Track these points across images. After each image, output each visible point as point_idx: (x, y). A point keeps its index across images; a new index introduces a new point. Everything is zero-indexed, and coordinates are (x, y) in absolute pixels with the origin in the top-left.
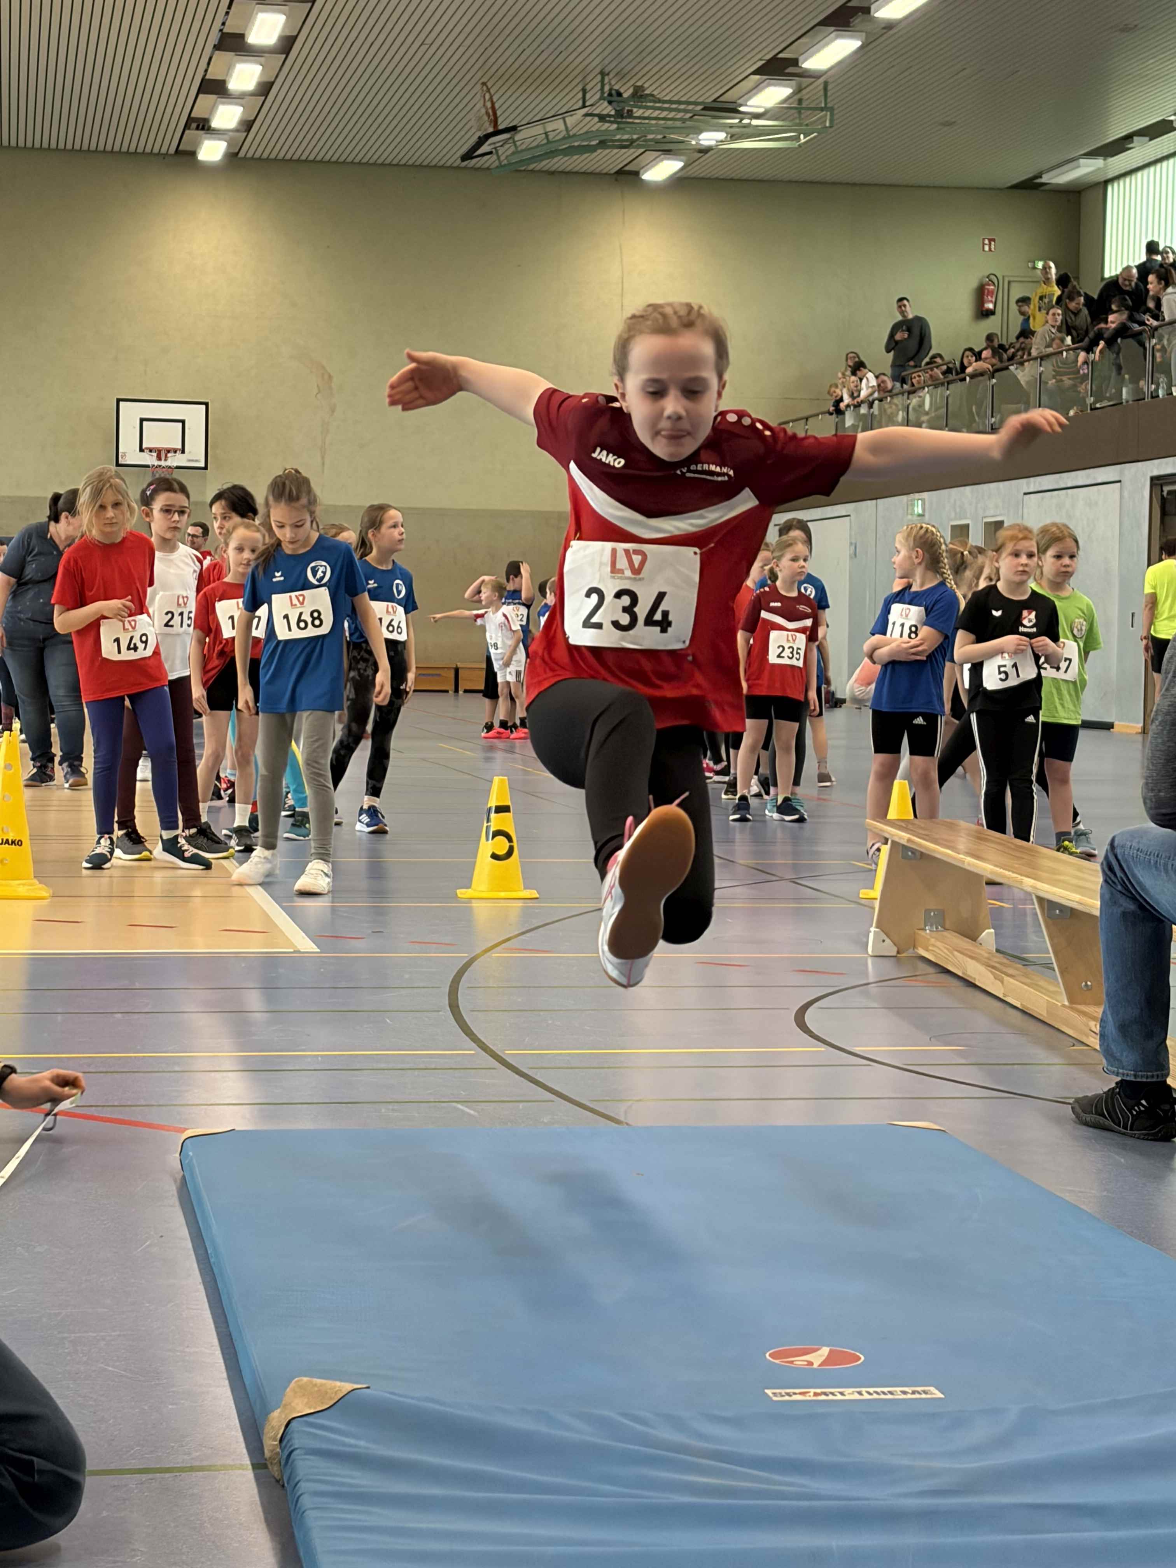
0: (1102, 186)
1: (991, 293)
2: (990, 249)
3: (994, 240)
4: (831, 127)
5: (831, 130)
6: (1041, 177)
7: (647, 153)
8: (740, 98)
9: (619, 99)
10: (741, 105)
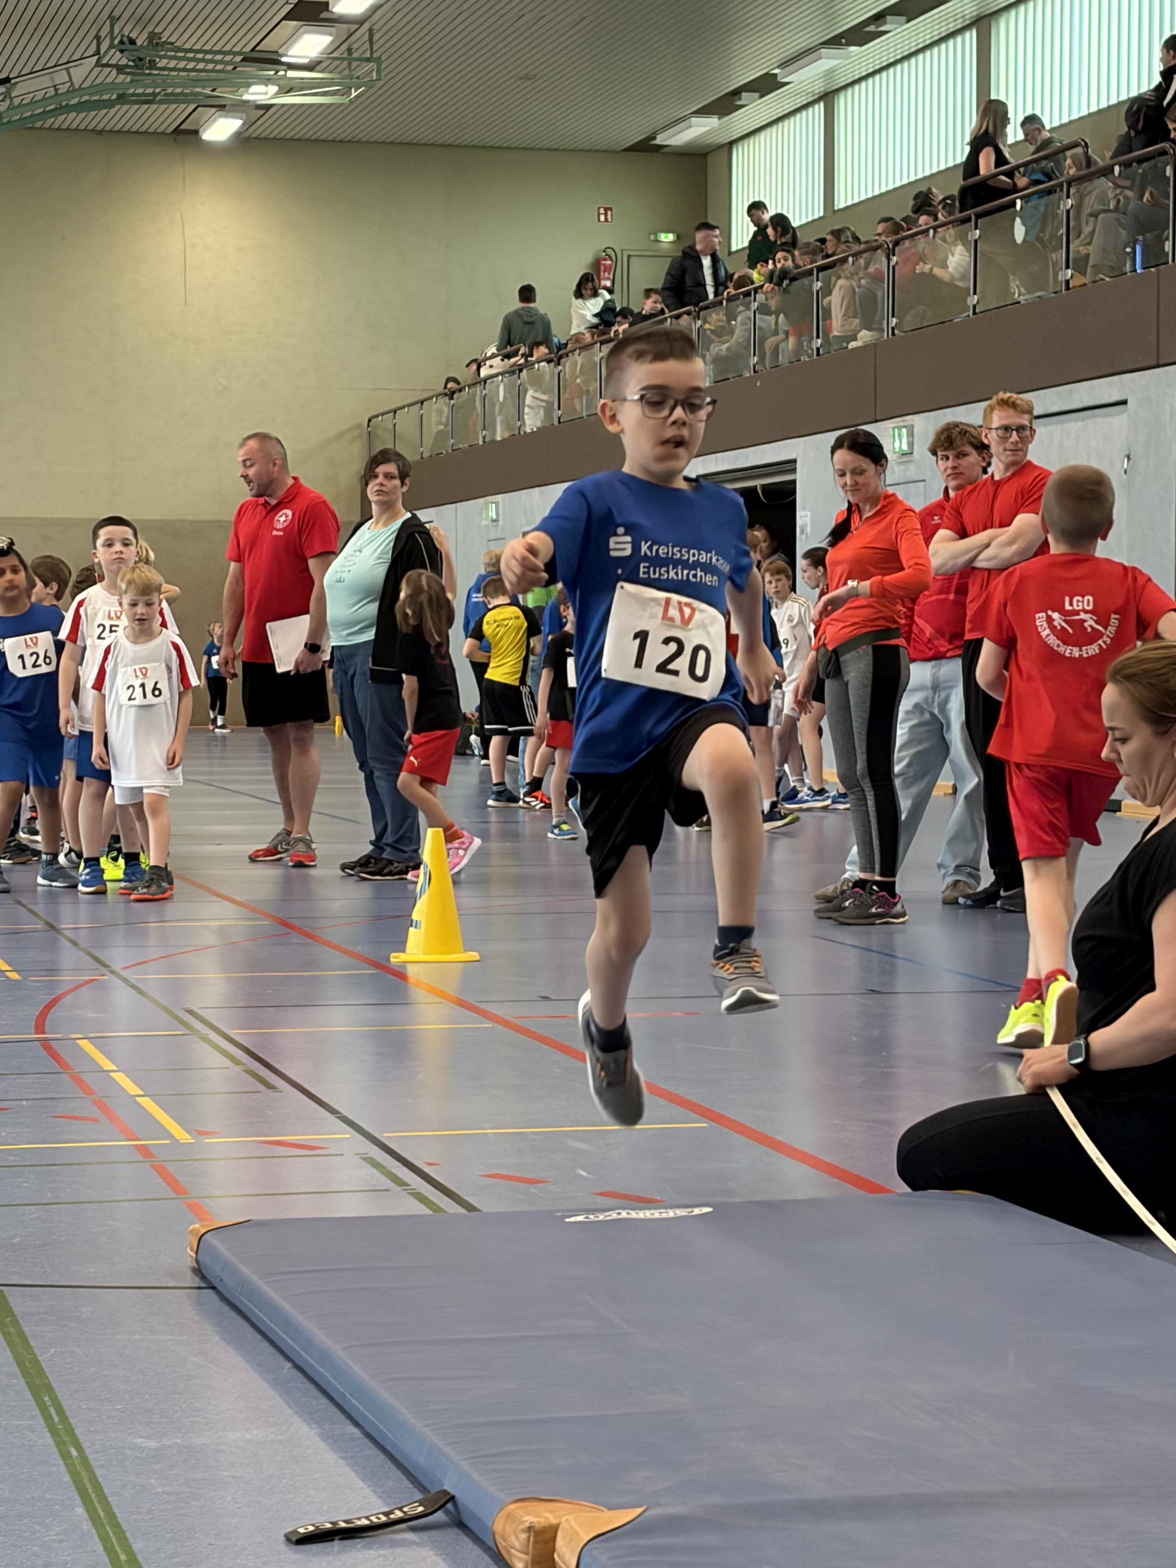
0: (726, 148)
1: (607, 269)
2: (606, 220)
3: (611, 209)
4: (379, 79)
5: (381, 83)
6: (655, 138)
7: (200, 109)
8: (281, 47)
9: (133, 47)
10: (282, 56)
